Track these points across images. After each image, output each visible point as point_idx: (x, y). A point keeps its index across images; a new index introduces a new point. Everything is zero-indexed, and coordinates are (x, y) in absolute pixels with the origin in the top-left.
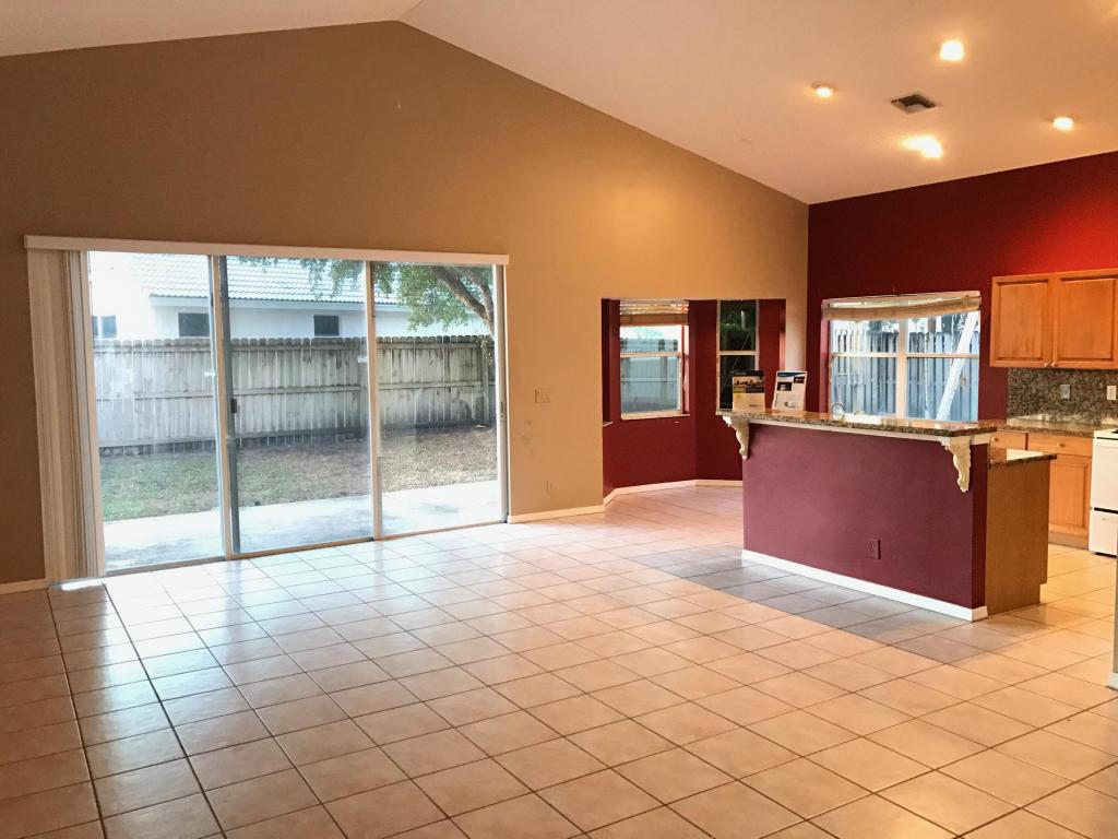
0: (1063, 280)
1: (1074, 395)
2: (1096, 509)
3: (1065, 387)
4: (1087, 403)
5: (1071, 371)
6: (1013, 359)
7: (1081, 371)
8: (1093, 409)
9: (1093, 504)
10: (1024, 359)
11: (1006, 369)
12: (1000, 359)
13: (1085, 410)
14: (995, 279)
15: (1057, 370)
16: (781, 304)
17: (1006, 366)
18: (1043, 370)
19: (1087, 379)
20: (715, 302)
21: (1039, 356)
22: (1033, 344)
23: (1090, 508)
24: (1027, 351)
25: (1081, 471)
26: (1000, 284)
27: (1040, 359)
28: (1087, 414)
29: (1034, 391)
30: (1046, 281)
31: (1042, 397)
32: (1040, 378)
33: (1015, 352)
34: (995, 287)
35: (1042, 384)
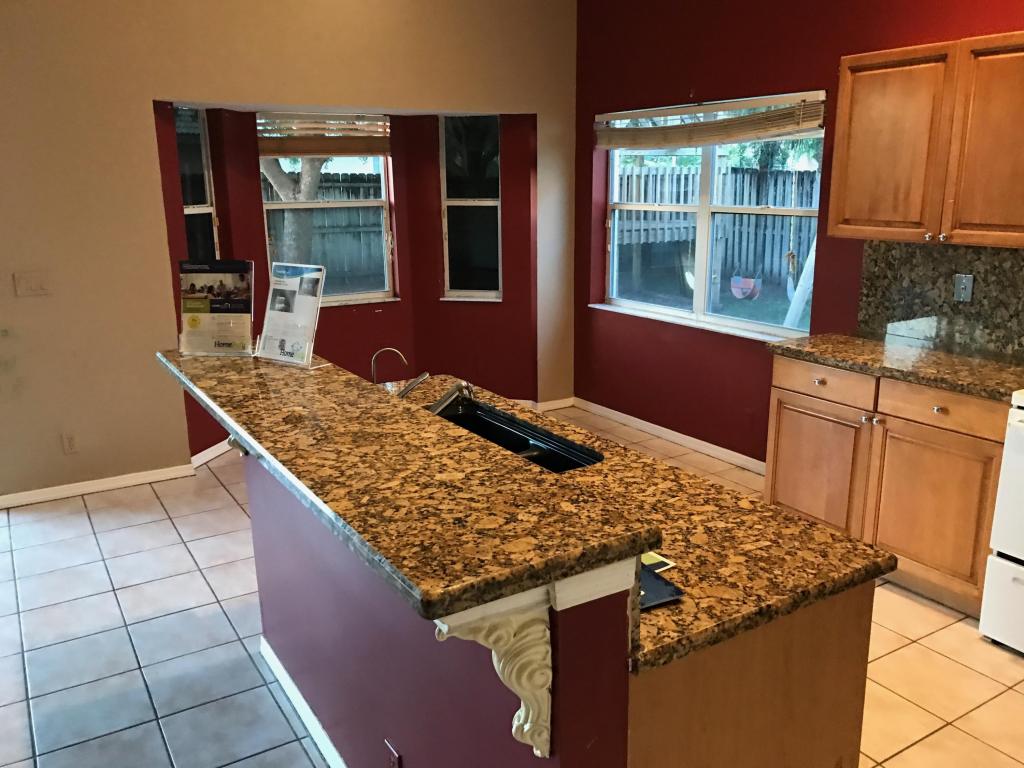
0: (977, 54)
1: (979, 296)
2: (1001, 555)
3: (965, 281)
4: (1002, 312)
5: (978, 250)
6: (869, 222)
7: (997, 251)
8: (1013, 324)
9: (996, 544)
10: (888, 224)
11: (860, 242)
12: (846, 222)
13: (997, 327)
14: (847, 60)
15: (948, 246)
16: (530, 121)
17: (859, 236)
18: (924, 247)
19: (1007, 265)
20: (434, 118)
21: (917, 220)
22: (907, 195)
23: (990, 551)
24: (895, 208)
25: (977, 471)
26: (854, 70)
27: (919, 224)
28: (1001, 333)
29: (905, 284)
30: (942, 58)
31: (919, 296)
32: (918, 259)
33: (873, 210)
34: (847, 78)
35: (920, 271)
